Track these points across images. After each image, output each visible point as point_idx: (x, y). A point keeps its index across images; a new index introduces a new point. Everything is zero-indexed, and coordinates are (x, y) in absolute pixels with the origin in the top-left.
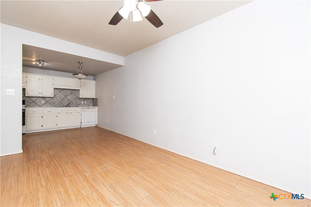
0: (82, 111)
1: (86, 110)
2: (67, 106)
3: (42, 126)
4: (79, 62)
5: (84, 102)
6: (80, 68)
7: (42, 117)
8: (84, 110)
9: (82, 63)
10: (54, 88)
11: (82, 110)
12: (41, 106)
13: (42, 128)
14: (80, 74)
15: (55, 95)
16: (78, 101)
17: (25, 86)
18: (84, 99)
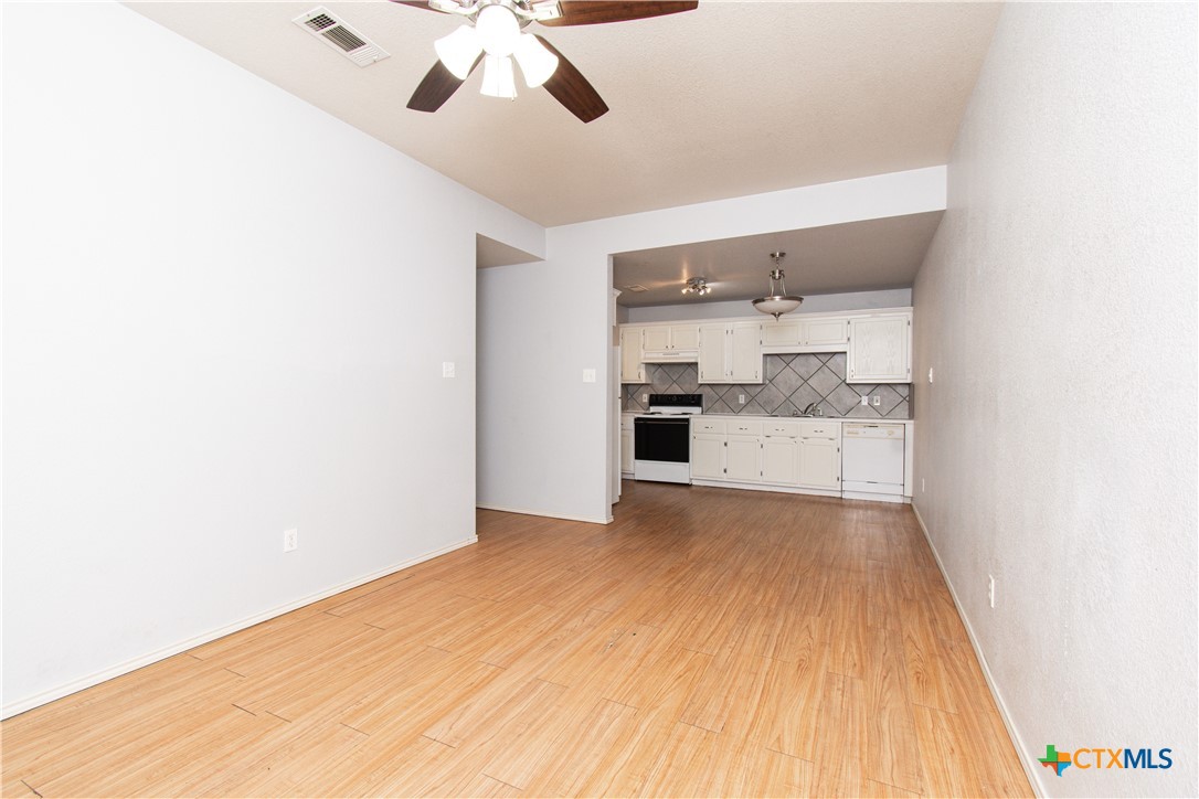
0: (845, 434)
1: (861, 430)
2: (805, 413)
3: (725, 471)
4: (773, 255)
5: (871, 400)
6: (777, 275)
7: (726, 444)
8: (851, 430)
9: (782, 255)
10: (766, 355)
11: (846, 429)
12: (737, 410)
13: (725, 477)
14: (777, 298)
15: (769, 376)
16: (849, 398)
17: (697, 358)
18: (868, 389)
